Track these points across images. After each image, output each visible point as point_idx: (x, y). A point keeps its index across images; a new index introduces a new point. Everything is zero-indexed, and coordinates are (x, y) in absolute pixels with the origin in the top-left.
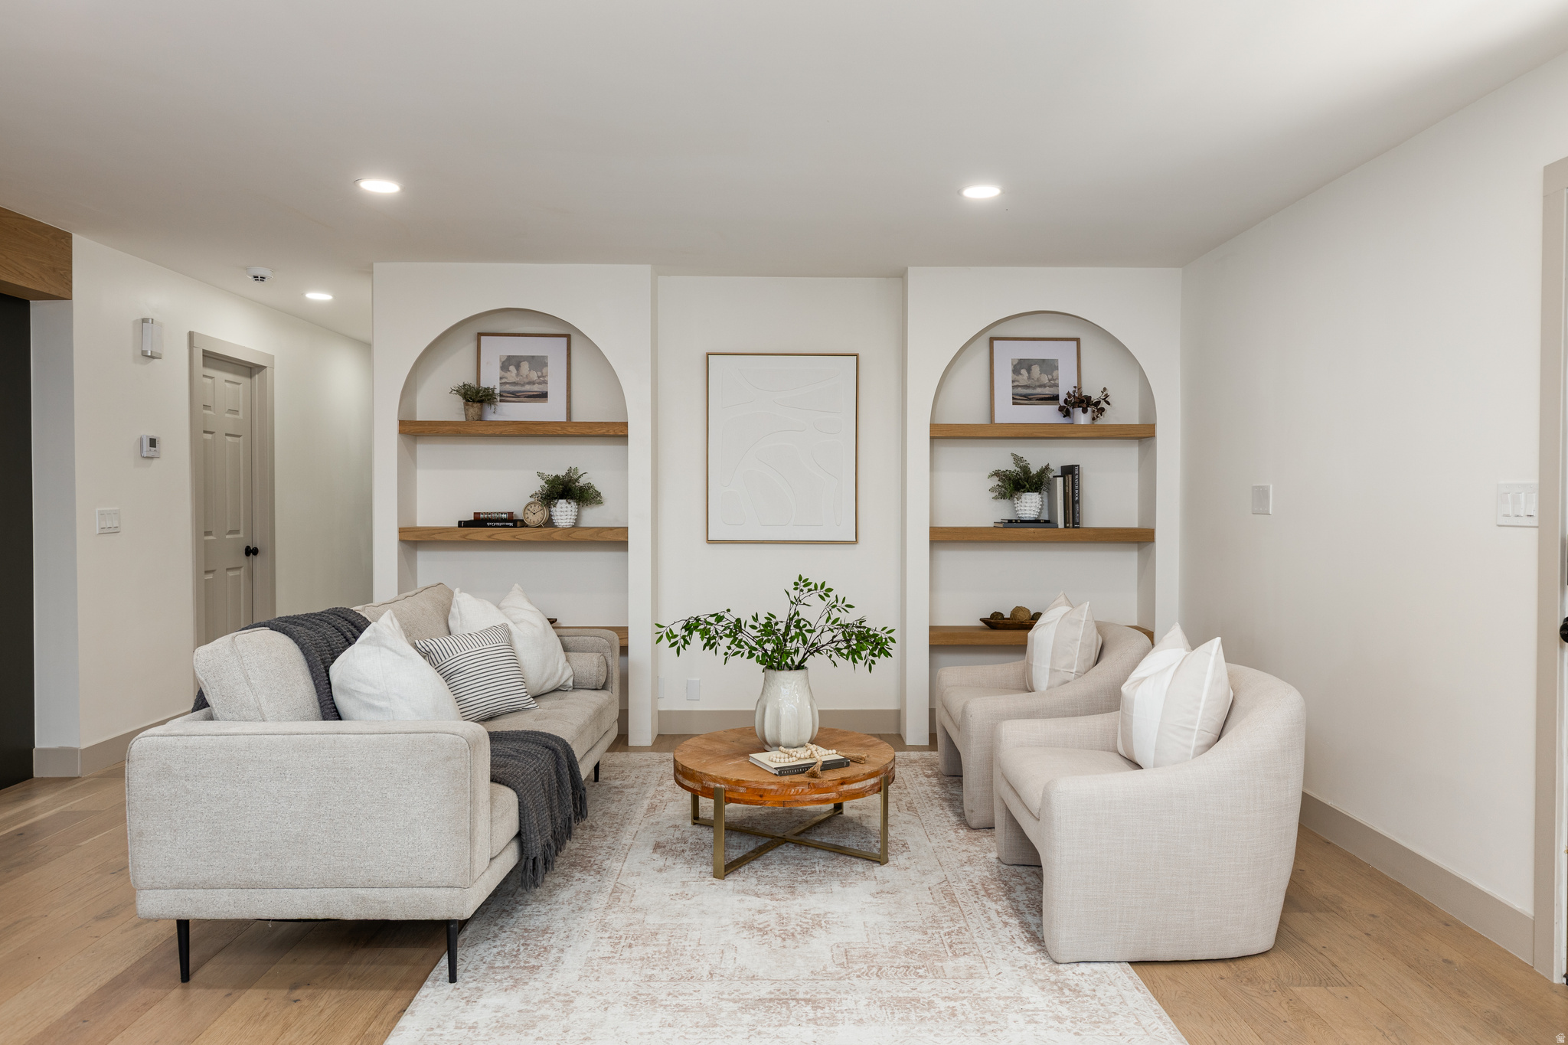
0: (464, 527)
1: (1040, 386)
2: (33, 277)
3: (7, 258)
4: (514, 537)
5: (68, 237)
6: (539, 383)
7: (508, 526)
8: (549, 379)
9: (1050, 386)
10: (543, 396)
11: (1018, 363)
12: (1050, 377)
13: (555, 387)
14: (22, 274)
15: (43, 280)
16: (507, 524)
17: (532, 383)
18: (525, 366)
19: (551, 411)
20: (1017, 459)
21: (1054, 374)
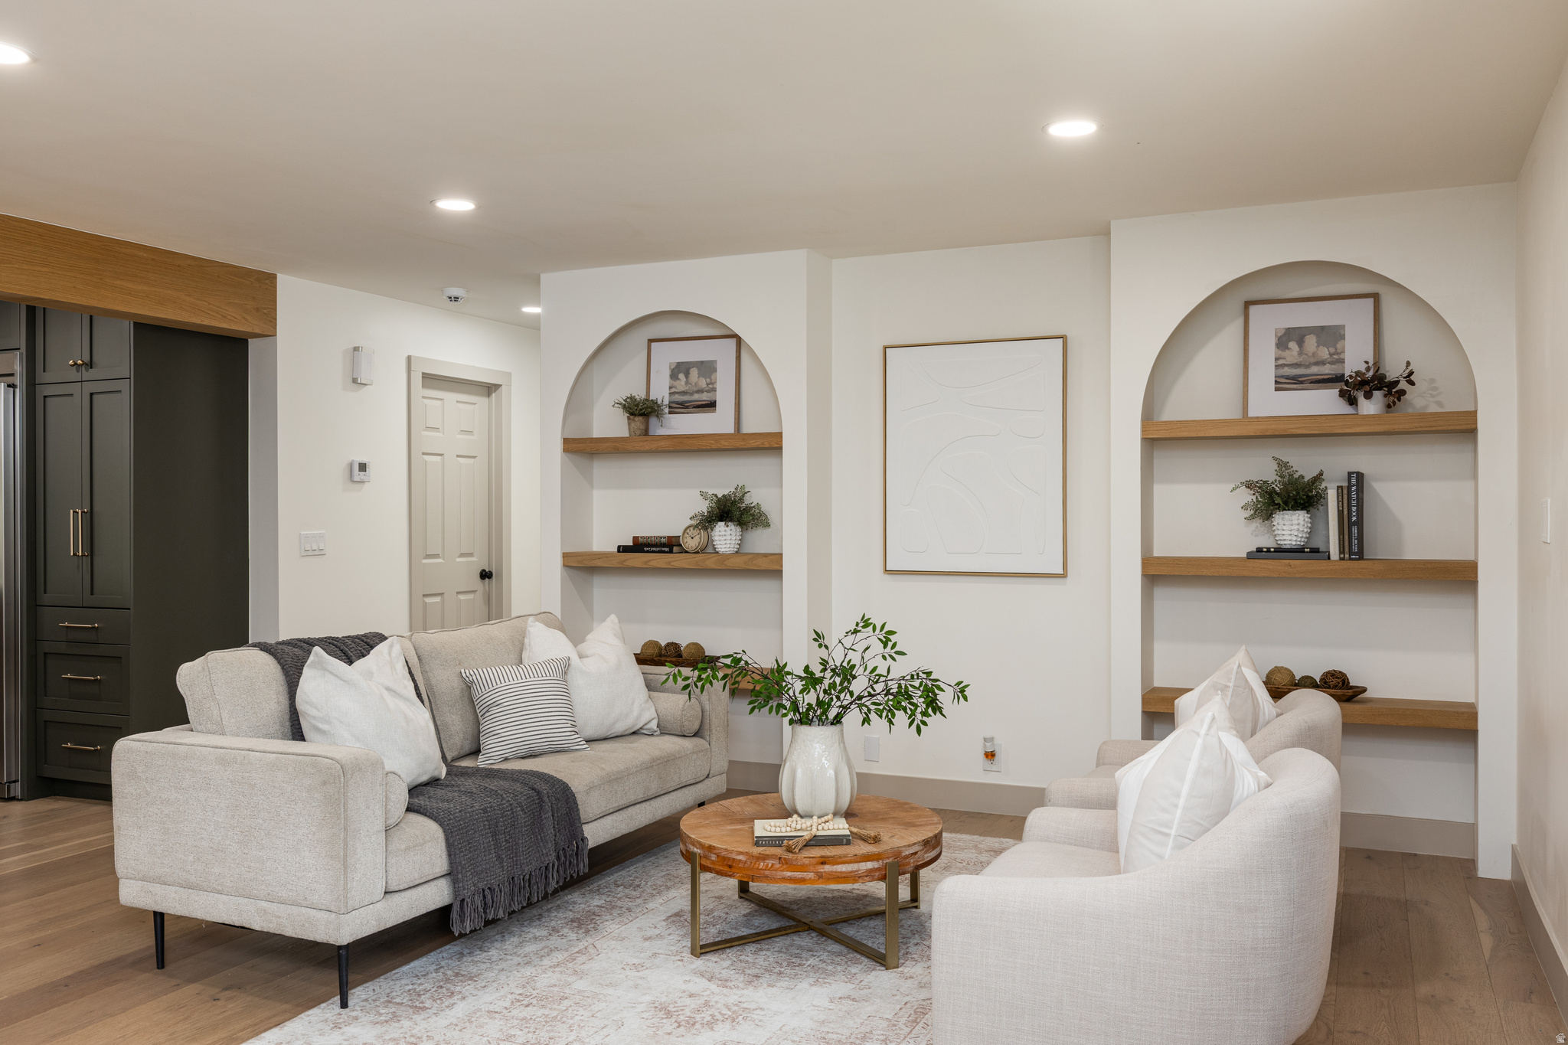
0: (622, 552)
1: (1317, 364)
2: (236, 319)
3: (210, 304)
4: (669, 563)
5: (272, 278)
6: (708, 391)
7: (664, 552)
8: (719, 386)
9: (1331, 363)
10: (711, 405)
11: (1285, 334)
12: (1332, 350)
13: (724, 396)
14: (225, 317)
15: (246, 320)
16: (664, 549)
17: (700, 391)
18: (694, 372)
19: (718, 422)
20: (1283, 465)
21: (1339, 346)
